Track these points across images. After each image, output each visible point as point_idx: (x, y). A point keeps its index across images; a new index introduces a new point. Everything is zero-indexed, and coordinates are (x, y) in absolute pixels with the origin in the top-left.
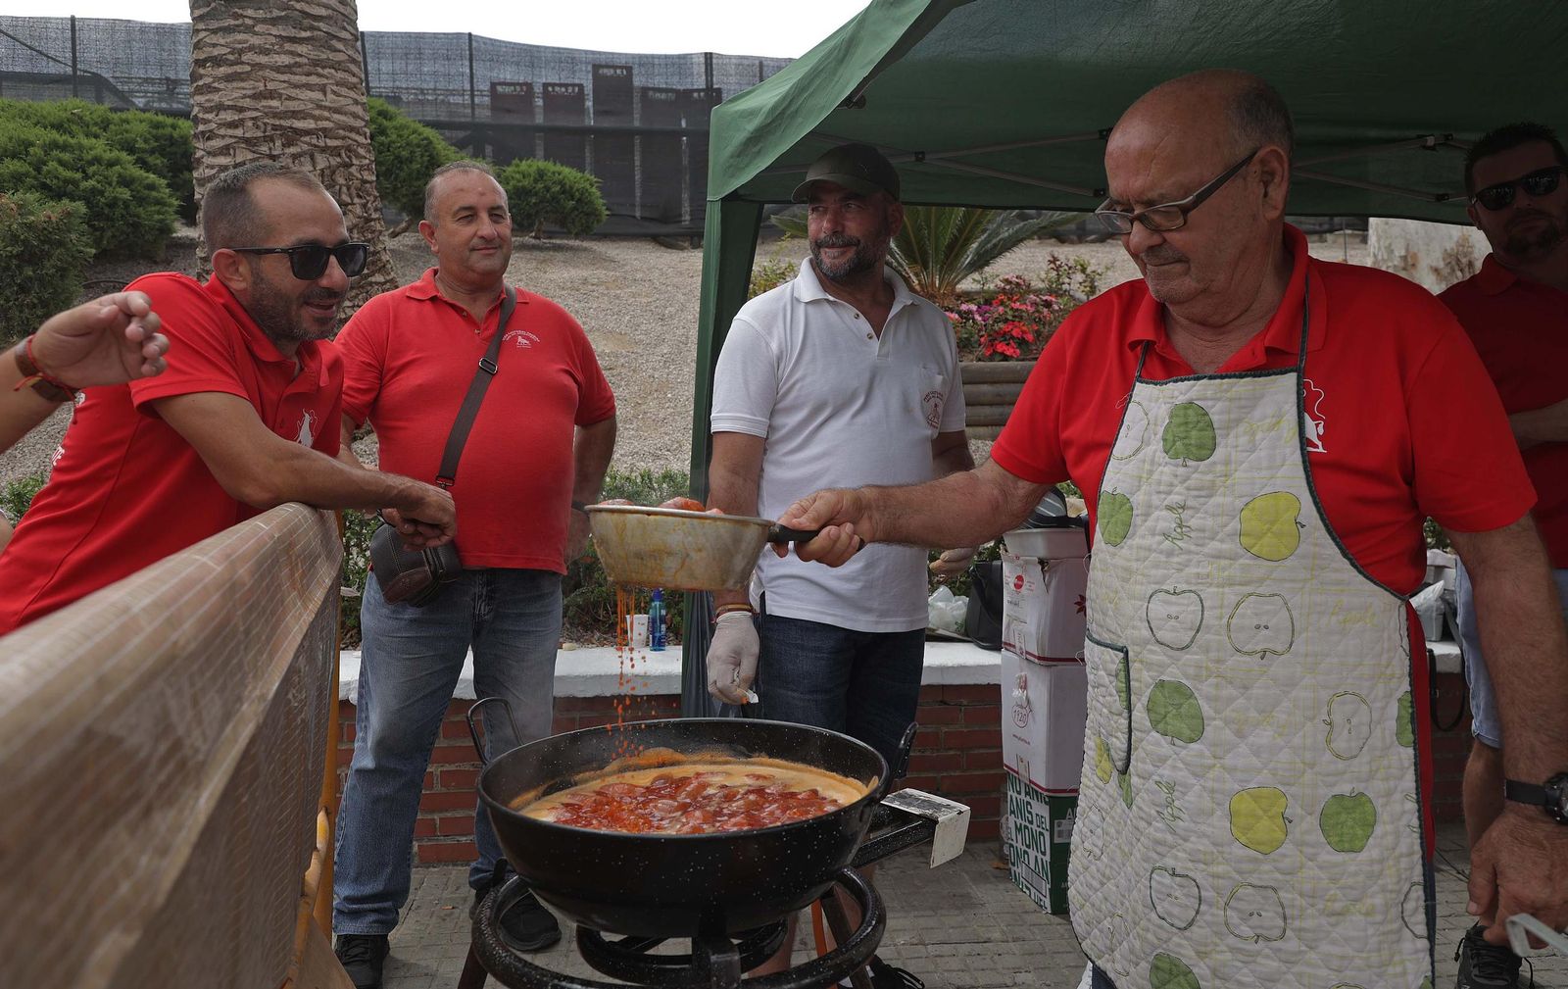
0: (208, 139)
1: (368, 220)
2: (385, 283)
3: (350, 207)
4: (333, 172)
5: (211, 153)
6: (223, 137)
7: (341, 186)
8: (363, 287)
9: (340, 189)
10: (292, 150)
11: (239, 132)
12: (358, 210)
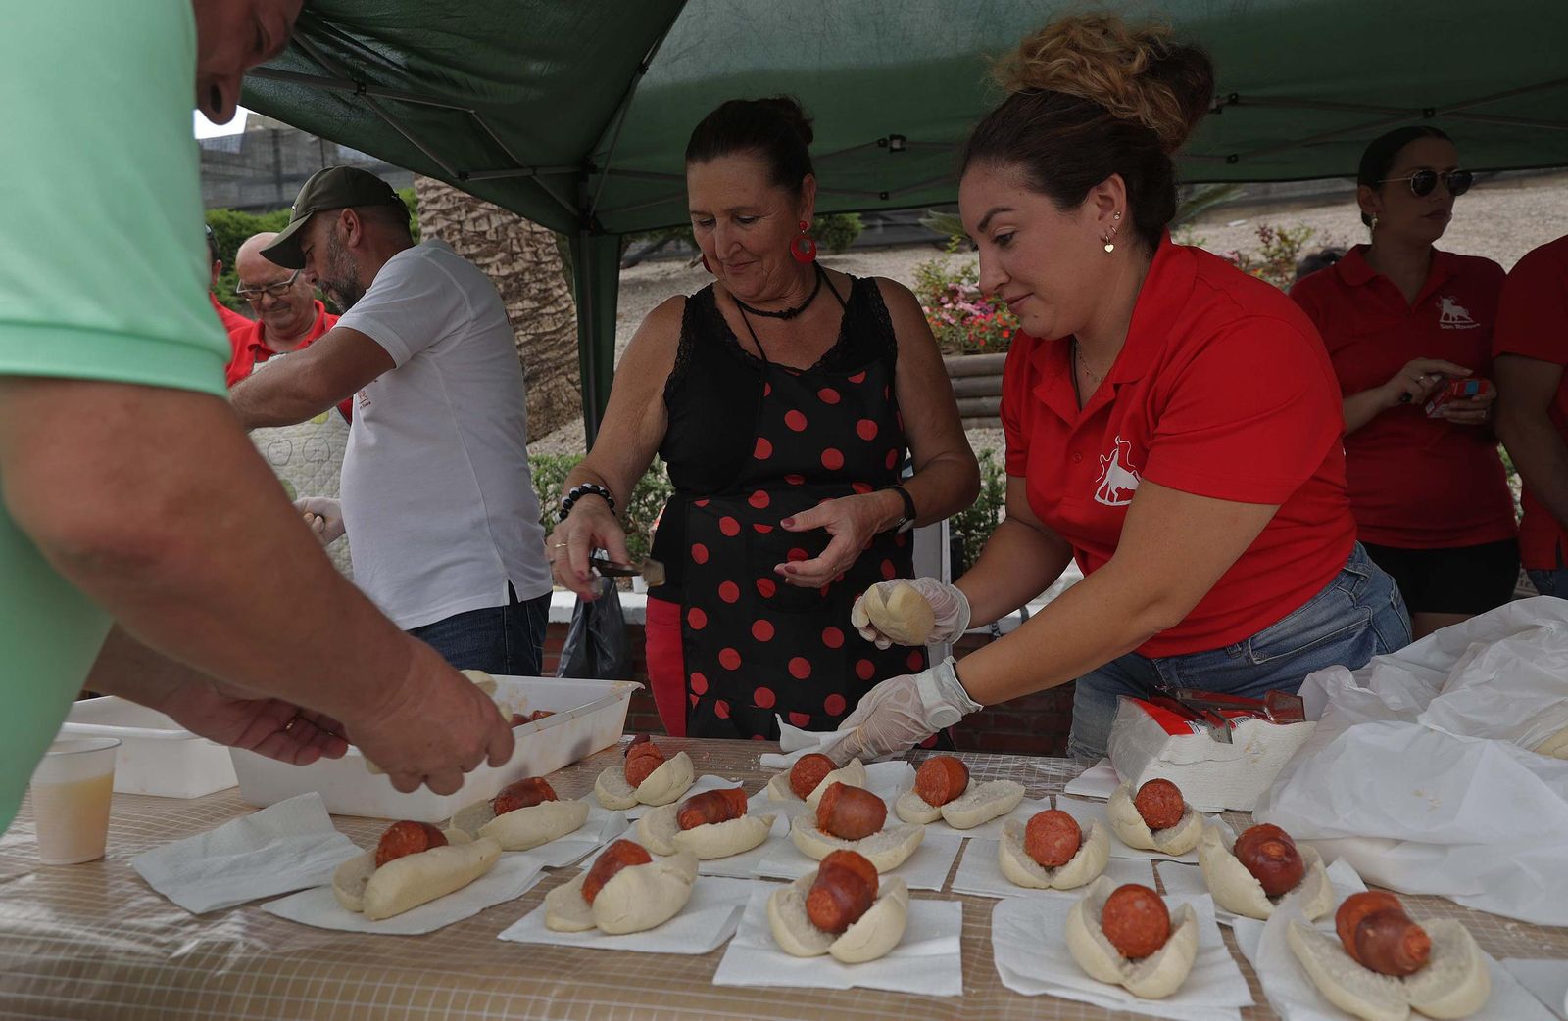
0: (423, 213)
1: (538, 264)
2: (556, 314)
3: (520, 255)
4: (506, 229)
5: (425, 225)
6: (430, 210)
7: (512, 239)
8: (535, 318)
9: (511, 242)
10: (474, 215)
11: (438, 206)
12: (528, 257)
